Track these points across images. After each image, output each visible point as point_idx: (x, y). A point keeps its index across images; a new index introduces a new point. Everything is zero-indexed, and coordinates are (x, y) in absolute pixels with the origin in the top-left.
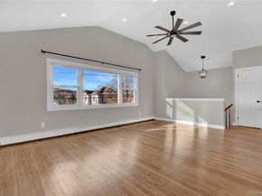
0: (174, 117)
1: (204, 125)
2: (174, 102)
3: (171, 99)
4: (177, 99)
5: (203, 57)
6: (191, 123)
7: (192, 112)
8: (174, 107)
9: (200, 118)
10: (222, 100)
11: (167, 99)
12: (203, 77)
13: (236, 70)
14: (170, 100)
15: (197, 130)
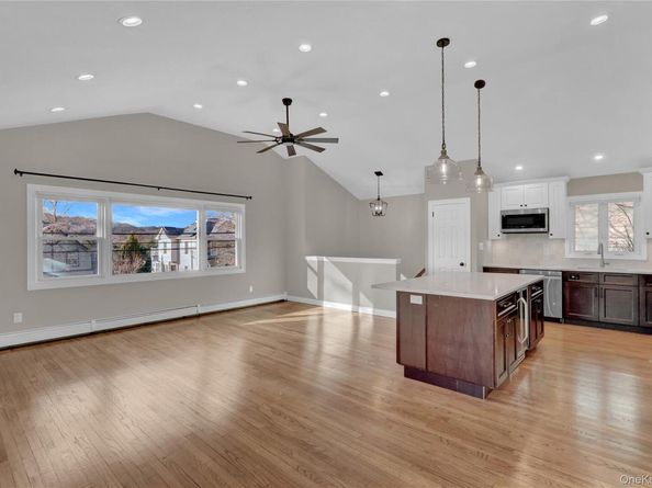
0: (321, 296)
1: (368, 311)
2: (321, 264)
3: (315, 258)
4: (325, 259)
5: (379, 174)
6: (348, 307)
7: (349, 285)
8: (320, 275)
9: (362, 296)
10: (393, 262)
11: (308, 258)
12: (379, 214)
13: (430, 203)
14: (312, 259)
15: (357, 320)
